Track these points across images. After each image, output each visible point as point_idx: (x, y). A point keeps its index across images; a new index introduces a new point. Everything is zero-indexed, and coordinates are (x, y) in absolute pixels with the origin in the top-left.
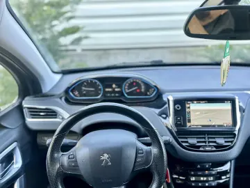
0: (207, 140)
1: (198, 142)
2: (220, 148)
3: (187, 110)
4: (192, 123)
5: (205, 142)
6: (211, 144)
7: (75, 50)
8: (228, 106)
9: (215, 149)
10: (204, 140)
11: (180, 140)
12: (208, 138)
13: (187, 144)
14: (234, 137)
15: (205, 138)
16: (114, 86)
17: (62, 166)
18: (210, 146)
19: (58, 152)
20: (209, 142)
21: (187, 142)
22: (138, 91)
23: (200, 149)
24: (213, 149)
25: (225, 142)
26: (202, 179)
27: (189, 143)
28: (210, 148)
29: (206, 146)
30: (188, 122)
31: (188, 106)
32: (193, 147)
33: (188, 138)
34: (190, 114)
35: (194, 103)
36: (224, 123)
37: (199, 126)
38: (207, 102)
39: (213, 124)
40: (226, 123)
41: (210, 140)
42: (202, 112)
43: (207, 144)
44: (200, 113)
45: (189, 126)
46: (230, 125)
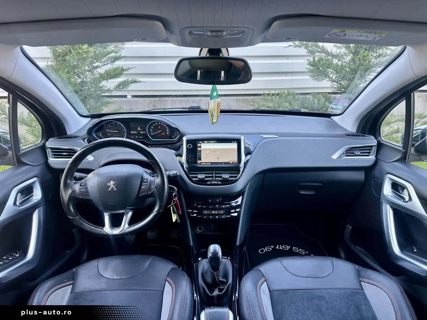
0: (214, 174)
1: (206, 177)
2: (225, 182)
3: (199, 149)
4: (203, 161)
5: (212, 177)
6: (217, 179)
7: (125, 96)
8: (234, 146)
9: (220, 183)
10: (211, 175)
11: (190, 176)
13: (197, 179)
14: (238, 173)
15: (212, 174)
16: (139, 129)
17: (74, 192)
18: (216, 180)
19: (71, 179)
20: (216, 177)
21: (197, 177)
22: (163, 134)
23: (208, 183)
24: (219, 183)
25: (230, 177)
26: (213, 212)
27: (199, 178)
28: (216, 182)
29: (213, 180)
30: (199, 160)
31: (199, 145)
32: (202, 182)
33: (198, 174)
34: (201, 153)
35: (205, 143)
36: (230, 161)
37: (208, 163)
38: (216, 141)
39: (220, 162)
40: (232, 161)
41: (217, 175)
42: (211, 150)
43: (214, 178)
44: (210, 152)
45: (199, 163)
46: (235, 162)
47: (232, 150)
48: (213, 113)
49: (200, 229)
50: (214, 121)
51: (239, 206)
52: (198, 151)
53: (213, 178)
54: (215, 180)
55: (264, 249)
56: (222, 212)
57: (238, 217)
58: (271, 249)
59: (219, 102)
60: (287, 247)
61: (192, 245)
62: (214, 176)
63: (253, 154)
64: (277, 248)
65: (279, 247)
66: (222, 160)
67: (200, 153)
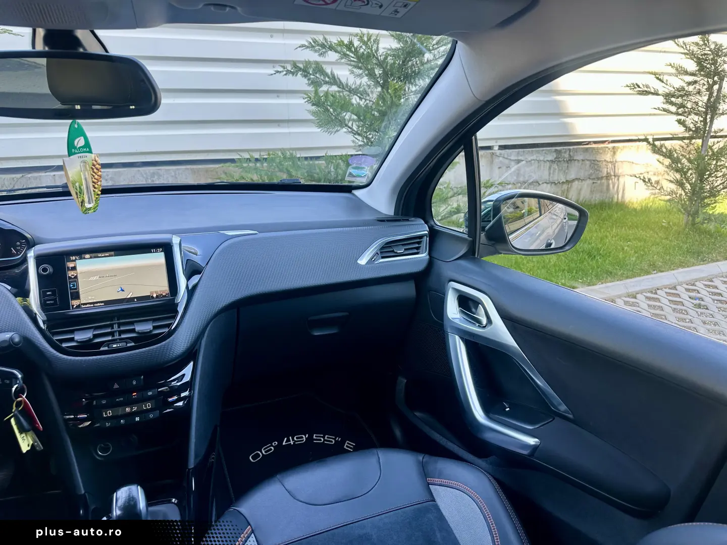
0: (116, 328)
1: (95, 336)
2: (144, 340)
3: (71, 274)
4: (83, 300)
5: (112, 334)
6: (123, 336)
8: (159, 258)
9: (133, 344)
10: (109, 330)
11: (55, 338)
12: (120, 325)
13: (73, 344)
14: (174, 317)
15: (111, 326)
20: (121, 332)
23: (102, 349)
24: (129, 345)
25: (155, 328)
26: (128, 410)
27: (77, 342)
28: (122, 345)
29: (114, 341)
30: (72, 299)
31: (71, 265)
32: (87, 347)
33: (76, 332)
34: (77, 282)
35: (84, 258)
36: (152, 293)
37: (99, 304)
38: (113, 253)
39: (128, 297)
40: (157, 292)
41: (122, 328)
42: (102, 274)
43: (117, 337)
44: (100, 277)
45: (75, 307)
46: (164, 294)
47: (159, 266)
48: (80, 188)
49: (104, 450)
50: (87, 205)
51: (189, 385)
52: (70, 278)
53: (113, 336)
54: (121, 339)
55: (259, 452)
56: (149, 406)
57: (187, 409)
58: (272, 448)
59: (96, 161)
60: (302, 437)
61: (83, 492)
62: (116, 331)
63: (207, 272)
64: (284, 444)
65: (288, 440)
66: (131, 293)
67: (75, 281)
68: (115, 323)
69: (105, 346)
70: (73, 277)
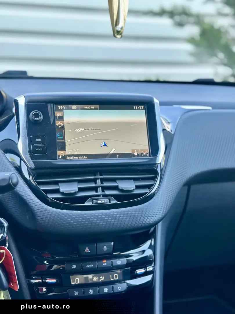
0: (99, 182)
1: (80, 190)
3: (58, 123)
4: (69, 151)
5: (95, 189)
6: (107, 192)
10: (93, 185)
11: (42, 188)
12: (103, 180)
13: (58, 196)
14: (154, 179)
15: (95, 181)
18: (105, 196)
20: (104, 188)
21: (57, 191)
23: (86, 204)
24: (112, 202)
25: (138, 187)
27: (62, 194)
28: (106, 201)
29: (97, 197)
30: (59, 149)
31: (58, 114)
33: (60, 184)
34: (63, 132)
35: (71, 109)
36: (133, 151)
37: (83, 157)
38: (97, 106)
39: (111, 152)
40: (137, 151)
41: (106, 184)
42: (88, 127)
43: (100, 192)
44: (85, 130)
45: (60, 157)
46: (145, 153)
47: (137, 124)
52: (57, 127)
53: (97, 191)
54: (103, 195)
57: (150, 285)
62: (99, 187)
66: (114, 149)
67: (62, 131)
68: (98, 179)
69: (90, 202)
70: (60, 127)
